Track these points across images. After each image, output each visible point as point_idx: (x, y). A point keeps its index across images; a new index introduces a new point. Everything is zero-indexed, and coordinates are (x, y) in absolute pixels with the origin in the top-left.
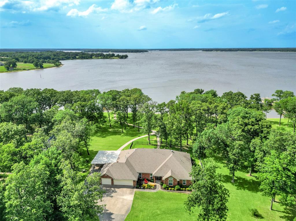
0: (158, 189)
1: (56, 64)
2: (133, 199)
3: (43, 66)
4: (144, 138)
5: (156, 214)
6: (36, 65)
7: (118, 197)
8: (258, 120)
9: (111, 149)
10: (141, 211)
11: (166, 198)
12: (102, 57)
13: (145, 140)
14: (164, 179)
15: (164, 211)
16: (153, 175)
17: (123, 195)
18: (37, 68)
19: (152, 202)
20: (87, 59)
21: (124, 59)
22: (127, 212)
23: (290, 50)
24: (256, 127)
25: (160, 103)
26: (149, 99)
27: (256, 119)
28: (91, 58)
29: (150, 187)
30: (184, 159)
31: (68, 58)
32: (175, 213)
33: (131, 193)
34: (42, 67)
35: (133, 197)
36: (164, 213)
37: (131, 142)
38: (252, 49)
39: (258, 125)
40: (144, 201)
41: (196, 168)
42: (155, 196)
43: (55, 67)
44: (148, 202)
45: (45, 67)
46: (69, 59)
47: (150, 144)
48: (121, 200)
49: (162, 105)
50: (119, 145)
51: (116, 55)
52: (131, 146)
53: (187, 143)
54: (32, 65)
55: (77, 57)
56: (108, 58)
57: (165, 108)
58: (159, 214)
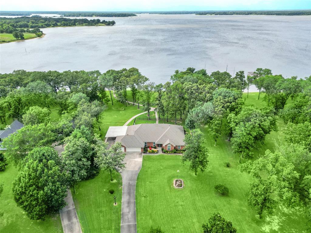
0: (160, 153)
1: (38, 35)
2: (142, 161)
3: (24, 36)
4: (144, 115)
5: (160, 169)
6: (16, 36)
7: (131, 160)
8: (236, 98)
9: (118, 125)
10: (149, 168)
11: (166, 159)
12: (87, 24)
13: (145, 116)
14: (164, 146)
15: (165, 167)
16: (156, 143)
17: (135, 159)
18: (18, 40)
19: (157, 162)
20: (70, 26)
21: (111, 26)
22: (139, 169)
23: (286, 14)
24: (233, 104)
25: (158, 84)
26: (147, 79)
27: (234, 98)
28: (74, 25)
29: (153, 152)
30: (179, 131)
31: (48, 26)
32: (173, 168)
33: (140, 157)
34: (23, 38)
35: (142, 160)
36: (166, 168)
37: (134, 118)
38: (248, 12)
39: (234, 102)
40: (151, 162)
41: (187, 136)
42: (158, 158)
43: (37, 37)
44: (154, 162)
45: (26, 38)
46: (50, 27)
47: (150, 119)
48: (134, 162)
49: (159, 86)
50: (124, 121)
51: (101, 21)
52: (135, 122)
53: (181, 118)
54: (11, 36)
55: (59, 24)
56: (93, 25)
57: (162, 88)
58: (162, 169)
